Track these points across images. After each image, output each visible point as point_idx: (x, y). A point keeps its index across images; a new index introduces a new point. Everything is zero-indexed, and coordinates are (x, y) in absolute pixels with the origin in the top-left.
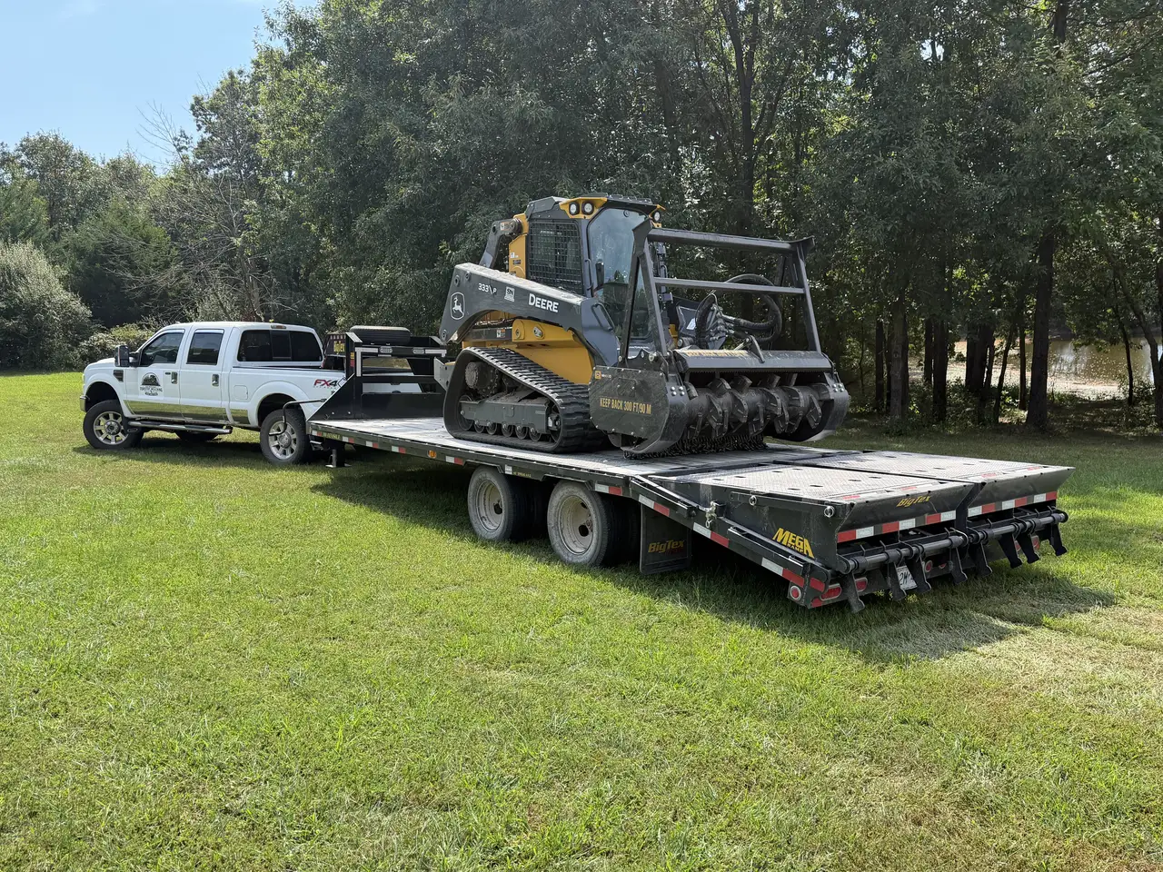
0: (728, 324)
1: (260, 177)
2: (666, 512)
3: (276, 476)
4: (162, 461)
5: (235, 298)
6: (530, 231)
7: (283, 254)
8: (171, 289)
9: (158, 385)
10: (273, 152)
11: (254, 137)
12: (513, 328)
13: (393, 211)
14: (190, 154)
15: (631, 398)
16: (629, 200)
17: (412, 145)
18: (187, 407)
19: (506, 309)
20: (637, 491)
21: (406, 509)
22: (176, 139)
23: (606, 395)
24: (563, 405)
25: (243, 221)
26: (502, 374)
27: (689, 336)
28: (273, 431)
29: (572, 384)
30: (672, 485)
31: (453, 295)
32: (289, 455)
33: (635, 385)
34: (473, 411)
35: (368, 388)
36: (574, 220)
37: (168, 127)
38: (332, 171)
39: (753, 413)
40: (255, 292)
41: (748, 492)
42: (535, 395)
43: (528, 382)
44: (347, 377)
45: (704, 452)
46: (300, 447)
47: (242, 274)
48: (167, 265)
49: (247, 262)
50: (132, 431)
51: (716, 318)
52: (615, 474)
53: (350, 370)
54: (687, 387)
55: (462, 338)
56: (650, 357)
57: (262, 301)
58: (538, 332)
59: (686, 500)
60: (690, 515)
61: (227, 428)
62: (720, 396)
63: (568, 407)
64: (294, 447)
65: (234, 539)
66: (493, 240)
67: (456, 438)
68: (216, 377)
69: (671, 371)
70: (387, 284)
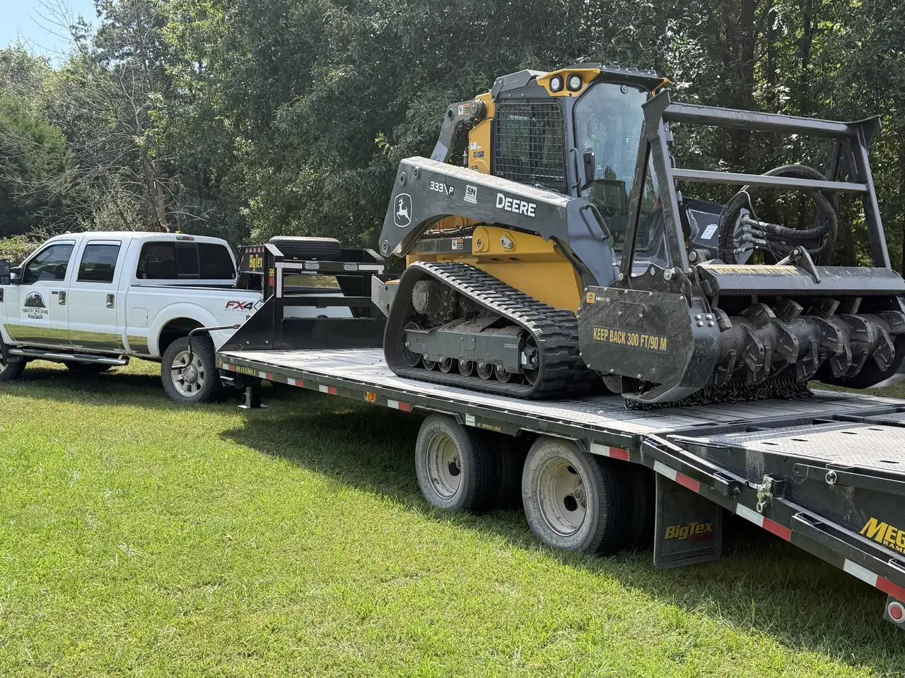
0: (758, 232)
1: (167, 66)
2: (694, 486)
3: (179, 418)
4: (46, 397)
5: (138, 207)
6: (497, 114)
7: (191, 155)
8: (65, 197)
9: (43, 306)
10: (182, 38)
11: (161, 22)
12: (474, 238)
13: (320, 100)
14: (88, 43)
15: (638, 328)
16: (628, 72)
17: (344, 18)
18: (77, 332)
19: (466, 214)
20: (652, 456)
21: (336, 465)
22: (73, 27)
23: (603, 324)
24: (542, 336)
25: (147, 118)
26: (458, 295)
27: (704, 248)
28: (177, 364)
29: (552, 310)
30: (703, 450)
31: (397, 196)
32: (195, 392)
33: (644, 312)
34: (419, 342)
35: (290, 312)
36: (555, 99)
37: (64, 11)
38: (250, 56)
39: (805, 351)
40: (160, 199)
41: (823, 464)
42: (503, 322)
43: (495, 306)
44: (265, 298)
45: (729, 401)
46: (207, 383)
47: (146, 181)
48: (61, 169)
49: (151, 165)
50: (12, 360)
51: (741, 225)
52: (619, 432)
53: (269, 290)
54: (717, 315)
55: (406, 250)
56: (666, 274)
57: (167, 210)
58: (507, 241)
59: (725, 472)
60: (731, 493)
61: (123, 358)
62: (759, 327)
63: (549, 340)
64: (201, 382)
65: (123, 503)
66: (448, 127)
67: (399, 376)
68: (111, 297)
69: (695, 294)
70: (311, 187)
